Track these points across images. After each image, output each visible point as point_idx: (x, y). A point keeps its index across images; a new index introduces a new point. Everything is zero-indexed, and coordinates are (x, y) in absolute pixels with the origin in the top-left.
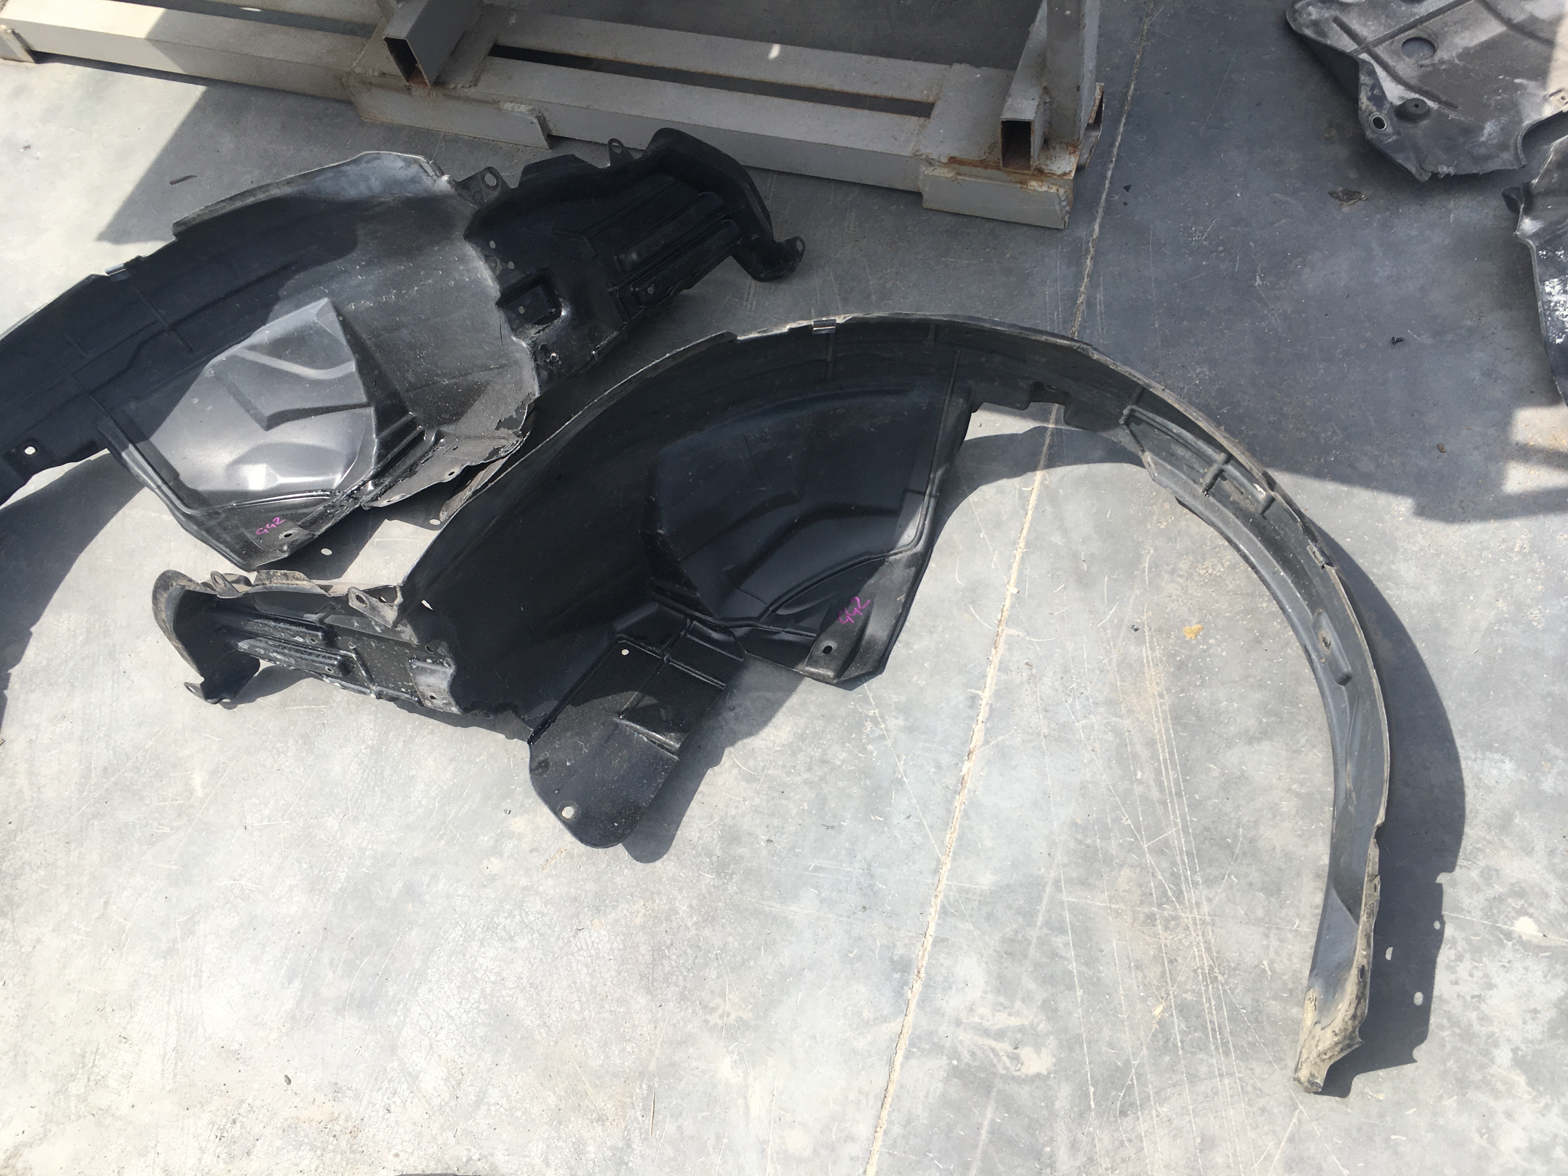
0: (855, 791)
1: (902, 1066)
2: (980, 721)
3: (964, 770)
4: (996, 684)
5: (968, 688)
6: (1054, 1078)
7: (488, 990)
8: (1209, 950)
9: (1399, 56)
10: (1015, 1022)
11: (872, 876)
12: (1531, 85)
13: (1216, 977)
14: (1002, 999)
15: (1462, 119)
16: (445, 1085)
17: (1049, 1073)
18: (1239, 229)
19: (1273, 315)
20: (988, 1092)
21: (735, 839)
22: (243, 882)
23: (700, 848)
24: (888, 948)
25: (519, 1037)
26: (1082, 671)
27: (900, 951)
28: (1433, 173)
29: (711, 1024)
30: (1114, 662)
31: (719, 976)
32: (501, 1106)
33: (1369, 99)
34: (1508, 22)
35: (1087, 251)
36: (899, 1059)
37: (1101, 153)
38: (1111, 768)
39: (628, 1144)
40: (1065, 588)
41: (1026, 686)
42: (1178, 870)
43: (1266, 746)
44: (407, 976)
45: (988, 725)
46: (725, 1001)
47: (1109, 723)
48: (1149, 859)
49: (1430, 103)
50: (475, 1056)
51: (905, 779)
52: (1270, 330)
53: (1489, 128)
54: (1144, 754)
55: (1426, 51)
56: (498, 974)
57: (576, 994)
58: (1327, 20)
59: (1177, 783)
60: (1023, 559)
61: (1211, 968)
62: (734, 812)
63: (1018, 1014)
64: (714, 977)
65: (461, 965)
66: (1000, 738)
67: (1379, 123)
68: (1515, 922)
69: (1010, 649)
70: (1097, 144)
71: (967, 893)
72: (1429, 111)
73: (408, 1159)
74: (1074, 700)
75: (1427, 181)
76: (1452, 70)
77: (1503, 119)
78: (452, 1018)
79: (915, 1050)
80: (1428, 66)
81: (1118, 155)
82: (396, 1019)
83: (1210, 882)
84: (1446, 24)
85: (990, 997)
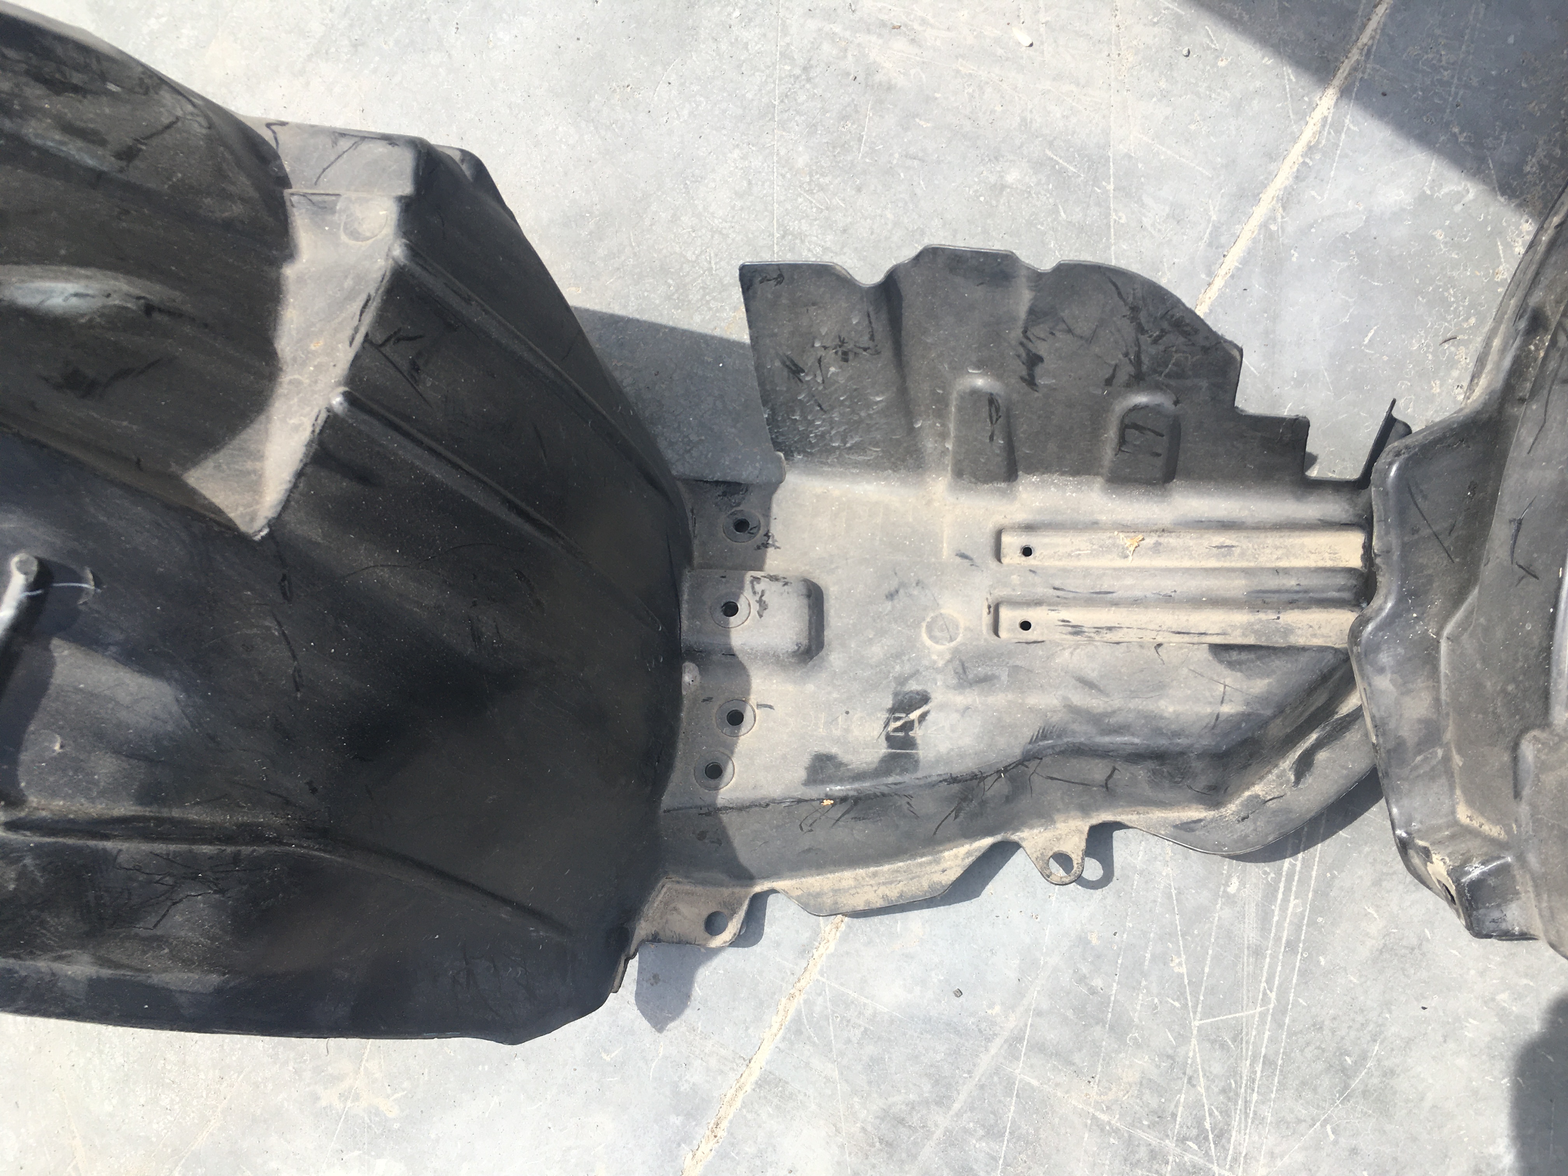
48: (1194, 1049)
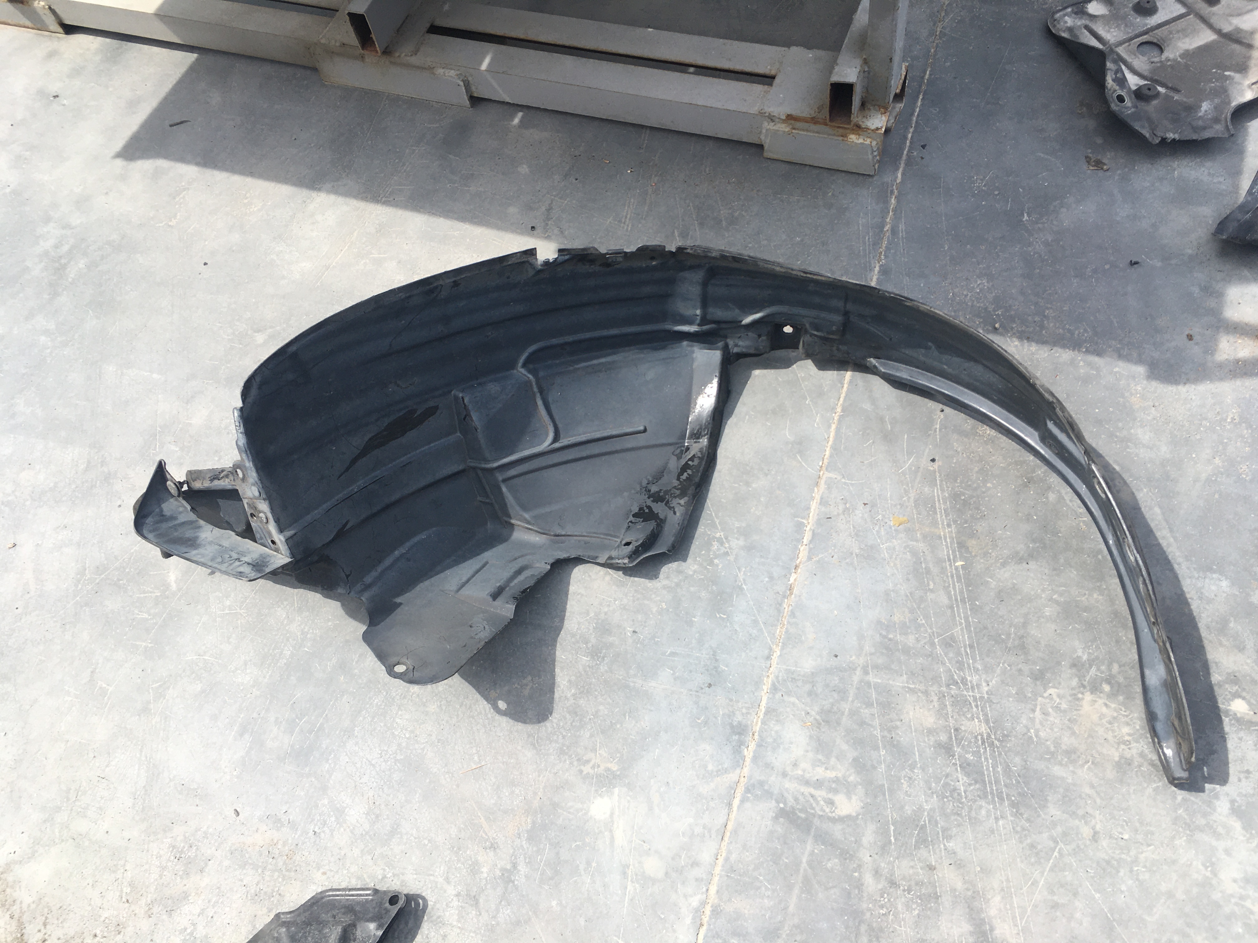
0: (703, 594)
1: (739, 807)
2: (805, 543)
3: (792, 580)
4: (818, 515)
5: (795, 517)
6: (862, 818)
7: (404, 744)
8: (987, 721)
9: (1135, 55)
10: (831, 774)
11: (716, 660)
12: (1237, 76)
13: (993, 742)
14: (820, 757)
15: (1185, 99)
16: (366, 818)
17: (858, 815)
18: (1010, 178)
19: (1038, 242)
20: (809, 831)
21: (607, 630)
22: (206, 658)
23: (578, 637)
24: (729, 716)
25: (428, 781)
26: (886, 506)
27: (739, 717)
28: (1162, 138)
29: (585, 773)
30: (912, 499)
31: (592, 736)
32: (412, 835)
33: (1114, 80)
34: (1219, 32)
35: (892, 192)
36: (736, 802)
37: (903, 120)
38: (908, 580)
39: (515, 866)
40: (873, 442)
41: (842, 517)
42: (963, 659)
43: (1033, 565)
44: (337, 732)
45: (811, 546)
46: (596, 755)
47: (908, 546)
49: (1160, 89)
50: (392, 796)
51: (744, 586)
52: (1035, 253)
53: (1205, 106)
54: (935, 570)
55: (1156, 52)
56: (412, 732)
57: (475, 748)
58: (1079, 26)
59: (961, 592)
60: (840, 421)
61: (989, 736)
62: (606, 610)
63: (833, 768)
64: (588, 736)
65: (382, 724)
66: (820, 556)
67: (1121, 99)
68: (1231, 703)
69: (829, 488)
70: (900, 114)
71: (793, 673)
72: (1158, 93)
73: (333, 877)
74: (880, 528)
75: (1157, 144)
76: (1175, 65)
77: (1216, 101)
78: (373, 765)
79: (749, 795)
80: (1157, 62)
81: (916, 122)
82: (327, 766)
83: (988, 669)
84: (1171, 33)
85: (811, 755)
